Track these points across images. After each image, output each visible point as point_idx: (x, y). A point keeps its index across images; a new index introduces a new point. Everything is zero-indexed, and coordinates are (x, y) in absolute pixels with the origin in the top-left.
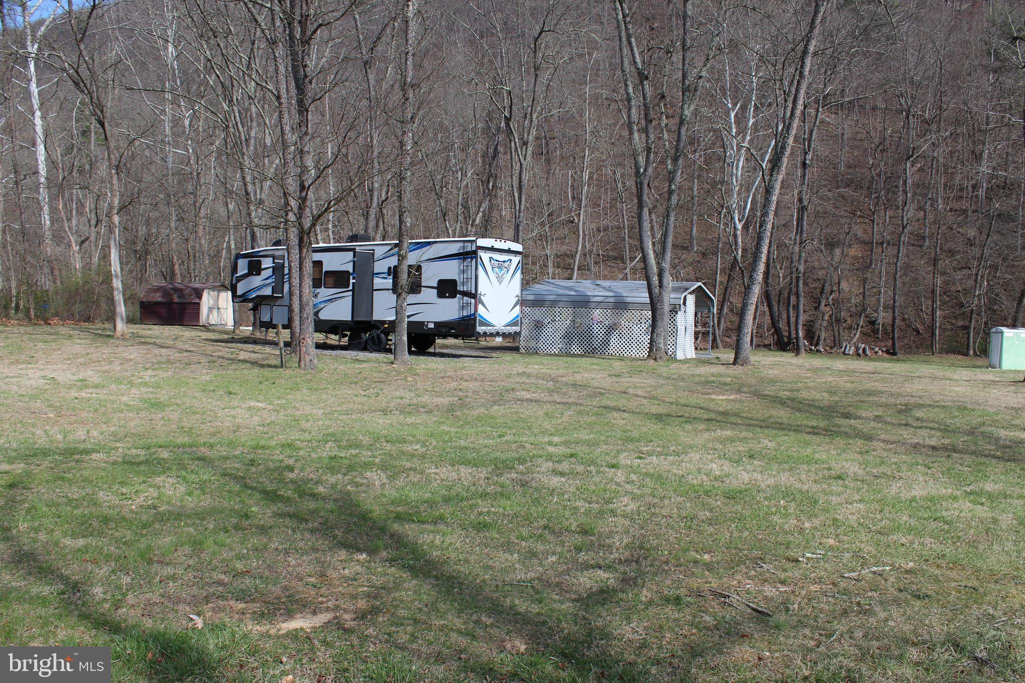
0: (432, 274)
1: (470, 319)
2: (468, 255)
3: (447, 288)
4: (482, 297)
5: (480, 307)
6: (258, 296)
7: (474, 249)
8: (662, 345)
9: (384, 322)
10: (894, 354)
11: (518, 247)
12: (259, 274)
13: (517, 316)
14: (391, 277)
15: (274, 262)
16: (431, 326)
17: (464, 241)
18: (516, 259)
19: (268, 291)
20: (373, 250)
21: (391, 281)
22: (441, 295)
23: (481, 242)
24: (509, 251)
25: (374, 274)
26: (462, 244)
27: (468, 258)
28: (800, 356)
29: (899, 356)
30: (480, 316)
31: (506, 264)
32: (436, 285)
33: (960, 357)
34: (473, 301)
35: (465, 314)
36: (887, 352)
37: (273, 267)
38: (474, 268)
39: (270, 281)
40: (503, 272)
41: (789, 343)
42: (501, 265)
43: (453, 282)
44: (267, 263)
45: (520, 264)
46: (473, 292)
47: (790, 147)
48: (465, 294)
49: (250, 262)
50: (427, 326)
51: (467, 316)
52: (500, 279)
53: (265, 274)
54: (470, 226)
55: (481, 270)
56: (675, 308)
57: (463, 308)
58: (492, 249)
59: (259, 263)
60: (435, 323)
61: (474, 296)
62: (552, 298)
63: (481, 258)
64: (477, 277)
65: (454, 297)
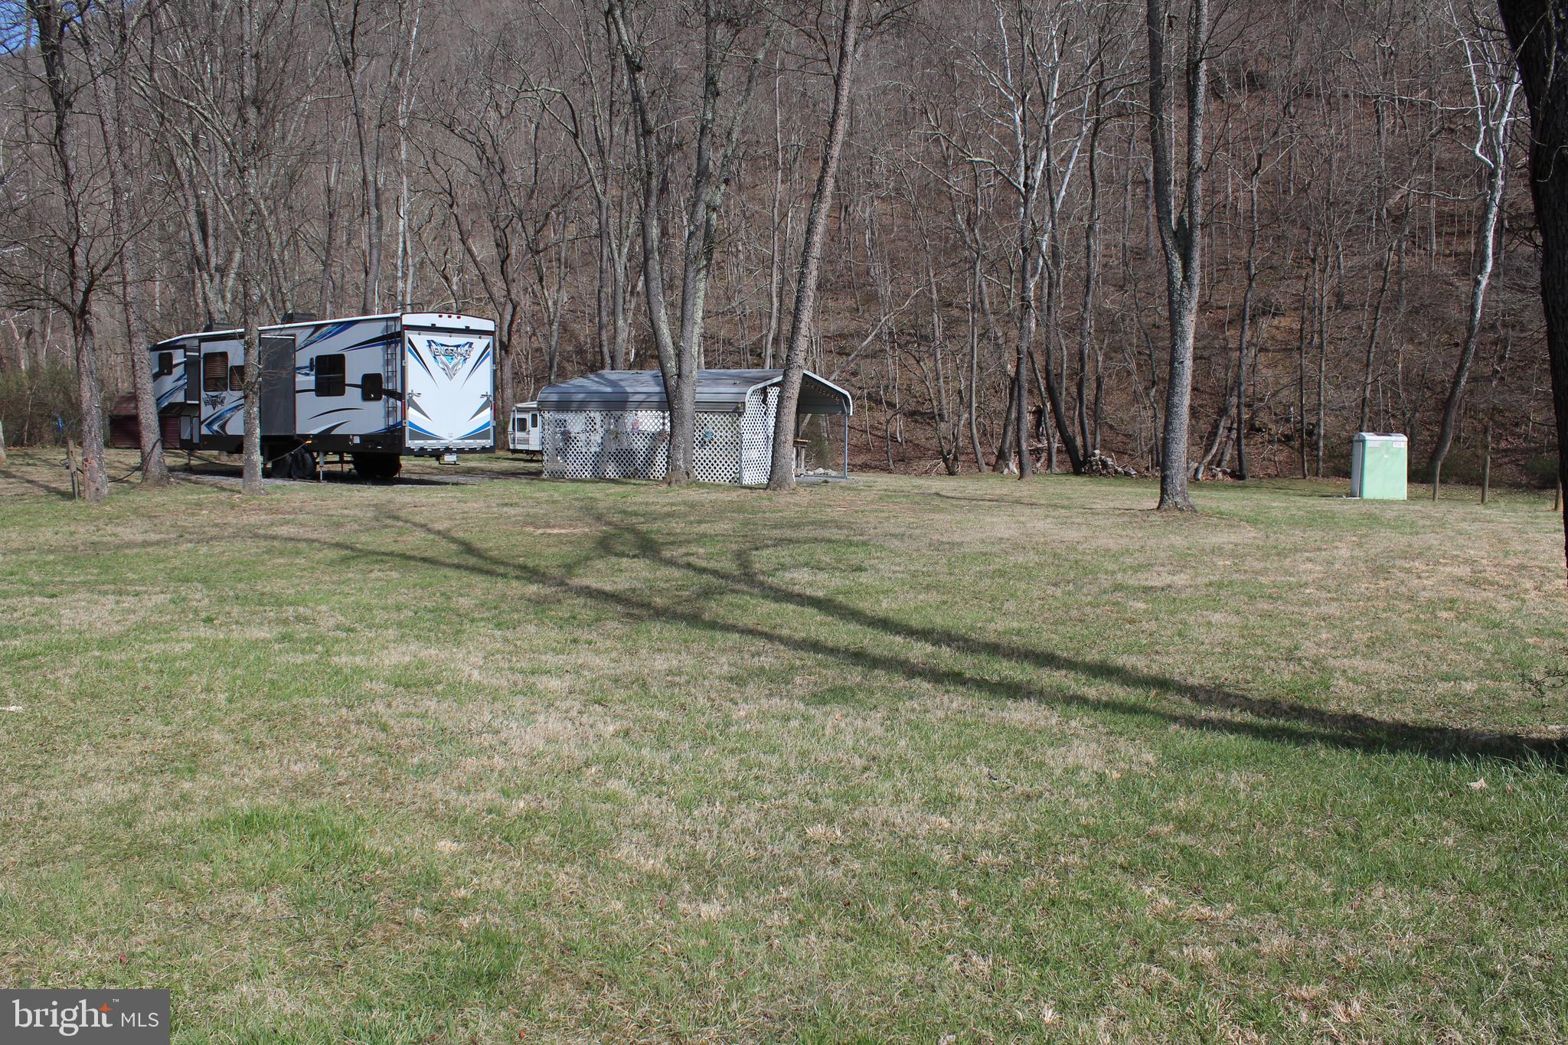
0: (356, 368)
1: (395, 431)
2: (393, 339)
3: (372, 387)
4: (414, 398)
5: (411, 412)
6: (170, 404)
7: (398, 329)
9: (307, 437)
10: (1242, 477)
11: (489, 326)
12: (170, 373)
13: (488, 424)
14: (313, 373)
15: (185, 356)
16: (357, 440)
17: (387, 319)
18: (480, 344)
19: (179, 398)
20: (294, 335)
21: (313, 378)
22: (366, 397)
23: (409, 319)
24: (467, 331)
25: (296, 370)
26: (384, 324)
27: (392, 343)
28: (1024, 480)
30: (411, 424)
31: (461, 350)
32: (359, 382)
34: (399, 403)
35: (391, 423)
36: (1233, 475)
37: (185, 362)
38: (399, 357)
39: (181, 382)
40: (455, 361)
42: (450, 352)
43: (377, 378)
44: (178, 357)
45: (490, 350)
46: (399, 391)
48: (392, 394)
49: (161, 356)
50: (352, 441)
51: (394, 426)
52: (450, 373)
53: (178, 371)
55: (411, 361)
56: (738, 408)
57: (388, 414)
58: (433, 329)
59: (170, 356)
60: (361, 436)
61: (400, 396)
63: (410, 342)
64: (403, 369)
65: (378, 398)
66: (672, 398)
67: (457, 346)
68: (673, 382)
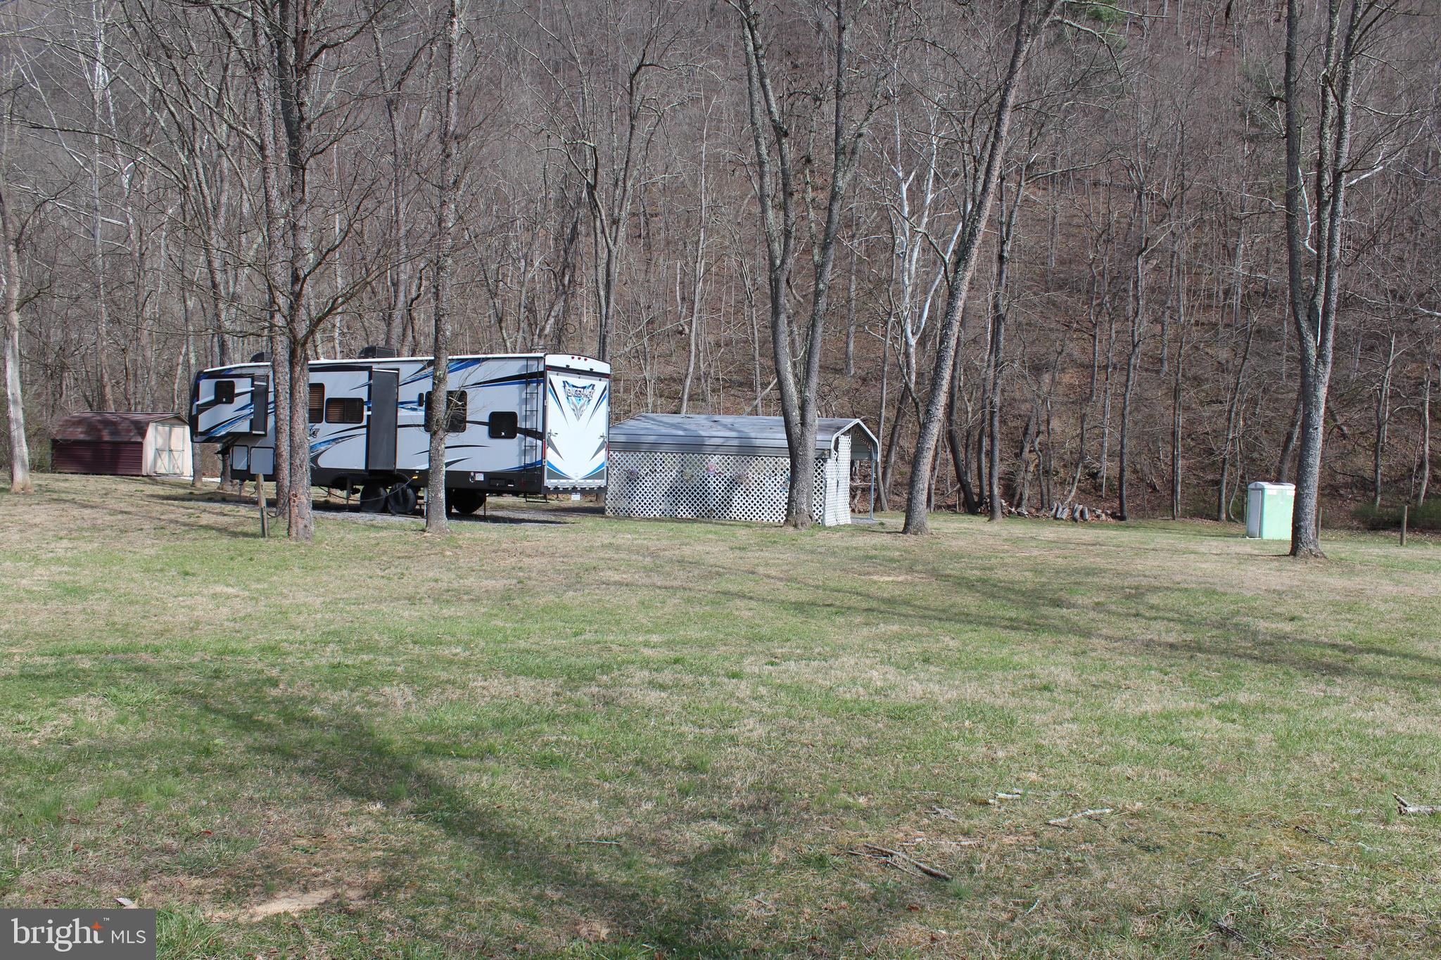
0: (482, 405)
1: (536, 469)
2: (534, 379)
3: (502, 425)
4: (552, 437)
5: (549, 451)
6: (229, 434)
7: (541, 369)
8: (804, 506)
9: (412, 472)
10: (1122, 518)
11: (604, 368)
12: (230, 401)
13: (602, 465)
14: (423, 408)
15: (253, 385)
16: (480, 478)
17: (527, 358)
18: (601, 385)
19: (244, 427)
20: (398, 370)
21: (423, 413)
22: (494, 434)
23: (552, 360)
24: (591, 373)
25: (398, 404)
26: (524, 362)
27: (533, 382)
28: (995, 522)
29: (1129, 521)
30: (549, 464)
31: (587, 392)
32: (487, 420)
33: (1209, 522)
34: (539, 443)
35: (528, 462)
36: (1113, 516)
37: (252, 392)
38: (541, 397)
39: (247, 412)
40: (582, 402)
41: (980, 503)
42: (579, 392)
43: (512, 416)
44: (243, 386)
45: (607, 392)
46: (540, 430)
47: (981, 233)
48: (528, 433)
49: (217, 384)
50: (473, 478)
51: (531, 465)
52: (578, 412)
53: (240, 402)
54: (536, 337)
55: (551, 399)
56: (823, 454)
57: (525, 452)
58: (567, 370)
59: (232, 385)
60: (486, 474)
61: (540, 435)
62: (651, 439)
63: (551, 382)
64: (544, 408)
65: (513, 437)
66: (796, 444)
67: (584, 388)
68: (797, 430)
